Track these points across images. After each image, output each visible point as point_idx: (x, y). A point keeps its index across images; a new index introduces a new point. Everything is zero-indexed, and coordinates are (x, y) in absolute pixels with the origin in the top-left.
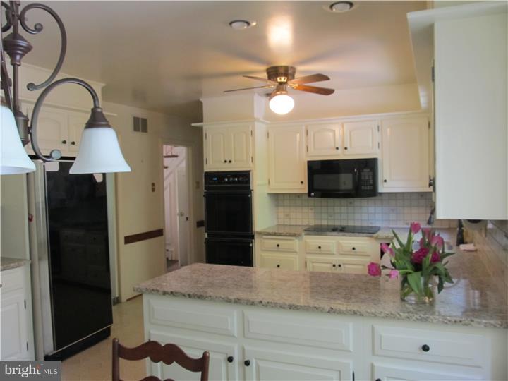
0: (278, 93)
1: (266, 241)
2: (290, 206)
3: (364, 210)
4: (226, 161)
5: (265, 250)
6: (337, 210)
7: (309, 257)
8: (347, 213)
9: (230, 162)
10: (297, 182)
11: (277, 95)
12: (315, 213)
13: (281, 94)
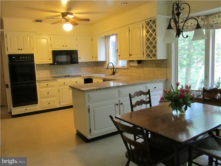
0: (66, 22)
1: (41, 84)
2: (44, 69)
3: (69, 69)
4: (19, 49)
5: (41, 88)
6: (59, 70)
7: (60, 87)
8: (63, 71)
9: (22, 49)
10: (48, 59)
11: (66, 23)
12: (50, 72)
13: (67, 23)
